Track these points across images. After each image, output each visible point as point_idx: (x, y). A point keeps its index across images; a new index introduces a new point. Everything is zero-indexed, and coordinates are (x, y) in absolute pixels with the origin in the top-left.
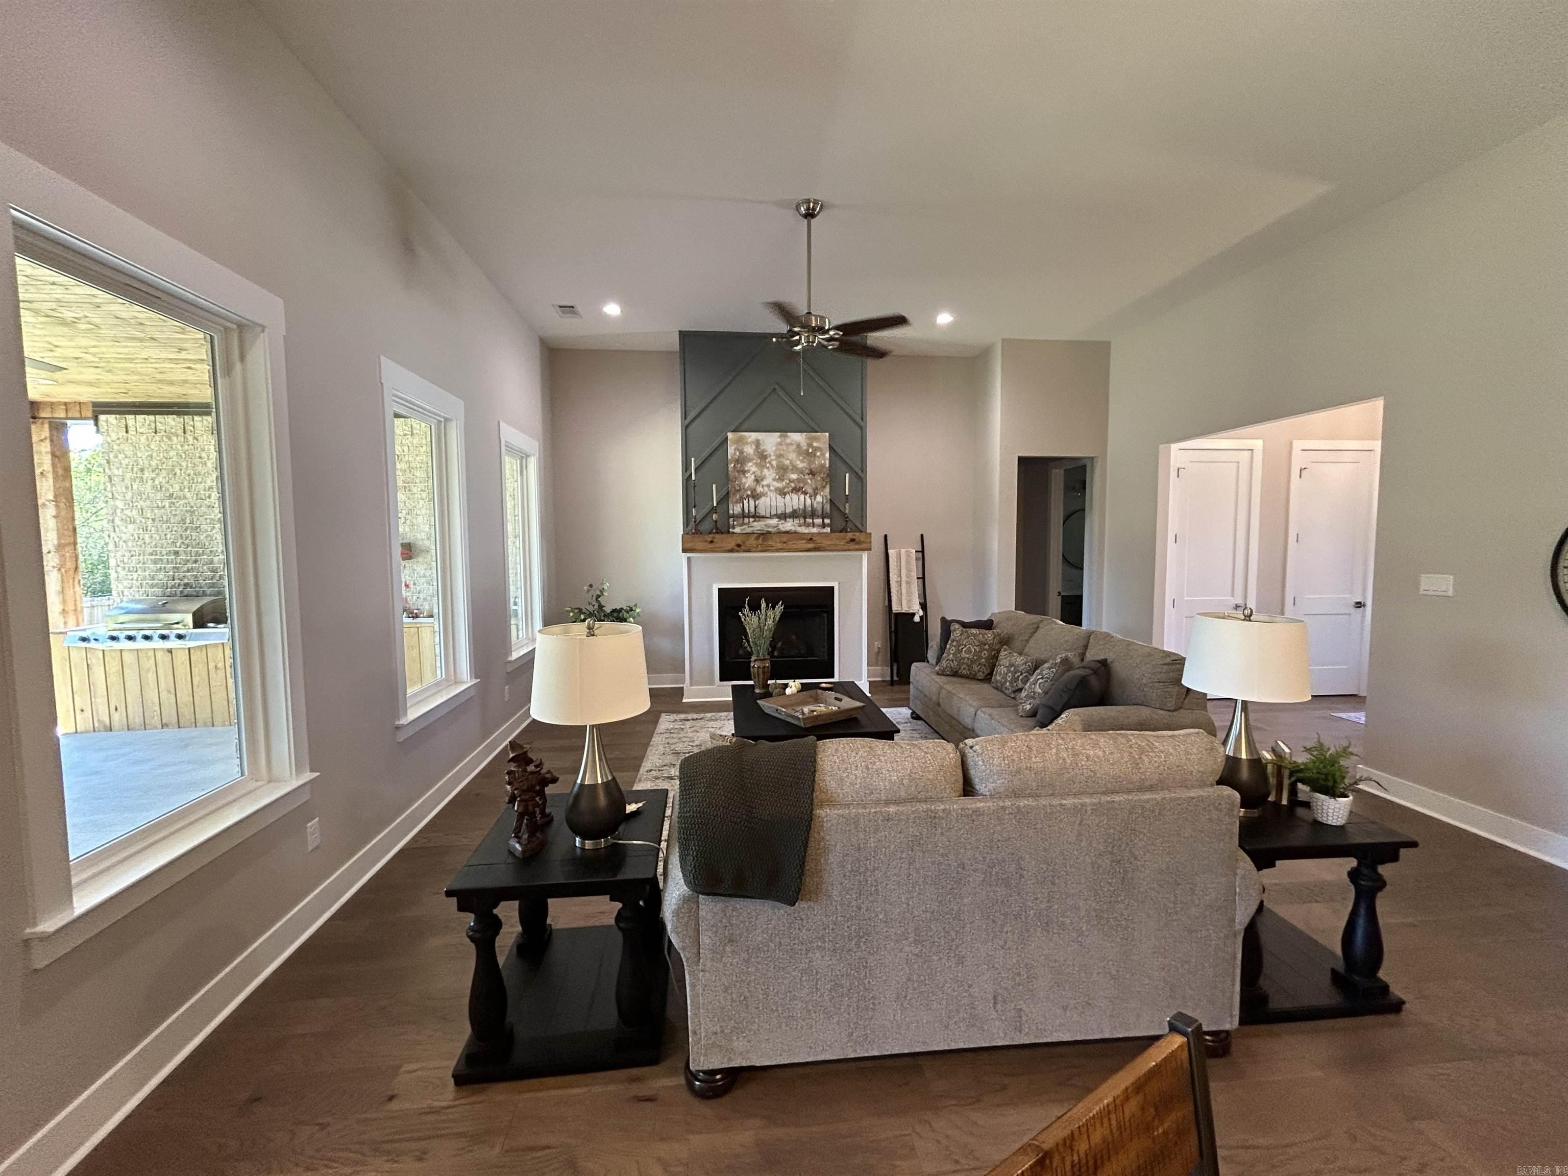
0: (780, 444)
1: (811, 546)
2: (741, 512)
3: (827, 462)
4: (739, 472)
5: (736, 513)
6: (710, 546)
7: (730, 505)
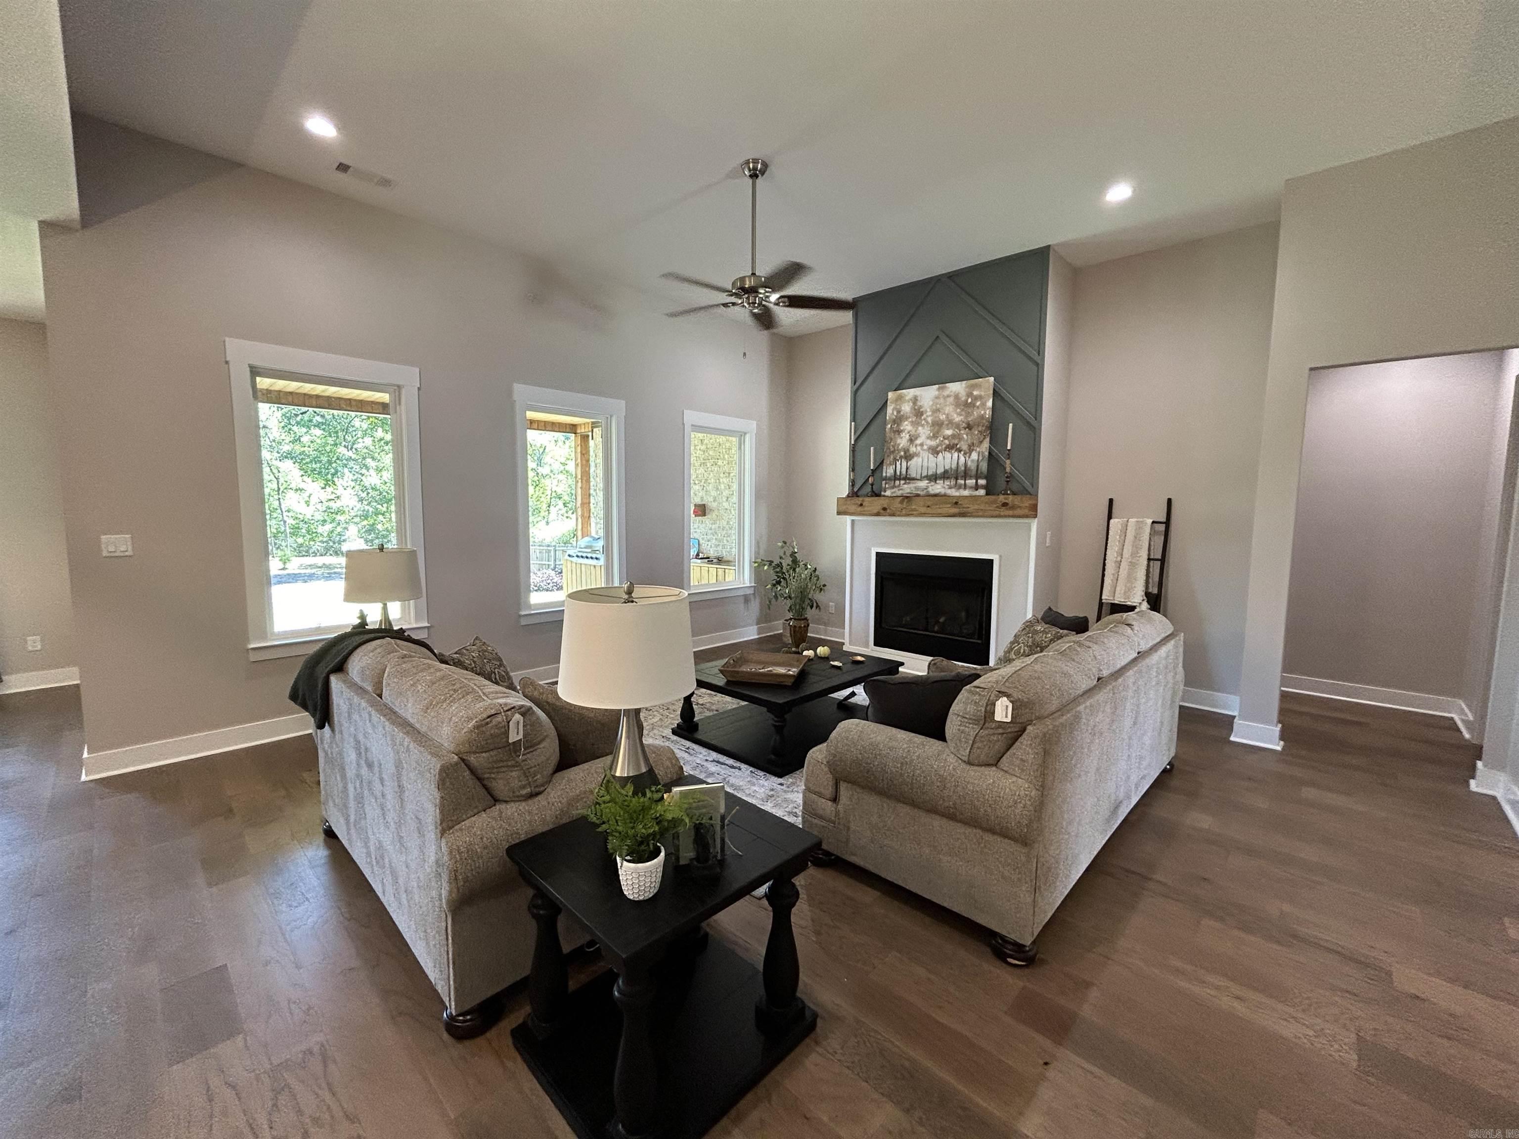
0: (937, 398)
1: (956, 510)
2: (893, 474)
3: (989, 411)
4: (895, 432)
5: (888, 475)
6: (860, 509)
7: (885, 467)
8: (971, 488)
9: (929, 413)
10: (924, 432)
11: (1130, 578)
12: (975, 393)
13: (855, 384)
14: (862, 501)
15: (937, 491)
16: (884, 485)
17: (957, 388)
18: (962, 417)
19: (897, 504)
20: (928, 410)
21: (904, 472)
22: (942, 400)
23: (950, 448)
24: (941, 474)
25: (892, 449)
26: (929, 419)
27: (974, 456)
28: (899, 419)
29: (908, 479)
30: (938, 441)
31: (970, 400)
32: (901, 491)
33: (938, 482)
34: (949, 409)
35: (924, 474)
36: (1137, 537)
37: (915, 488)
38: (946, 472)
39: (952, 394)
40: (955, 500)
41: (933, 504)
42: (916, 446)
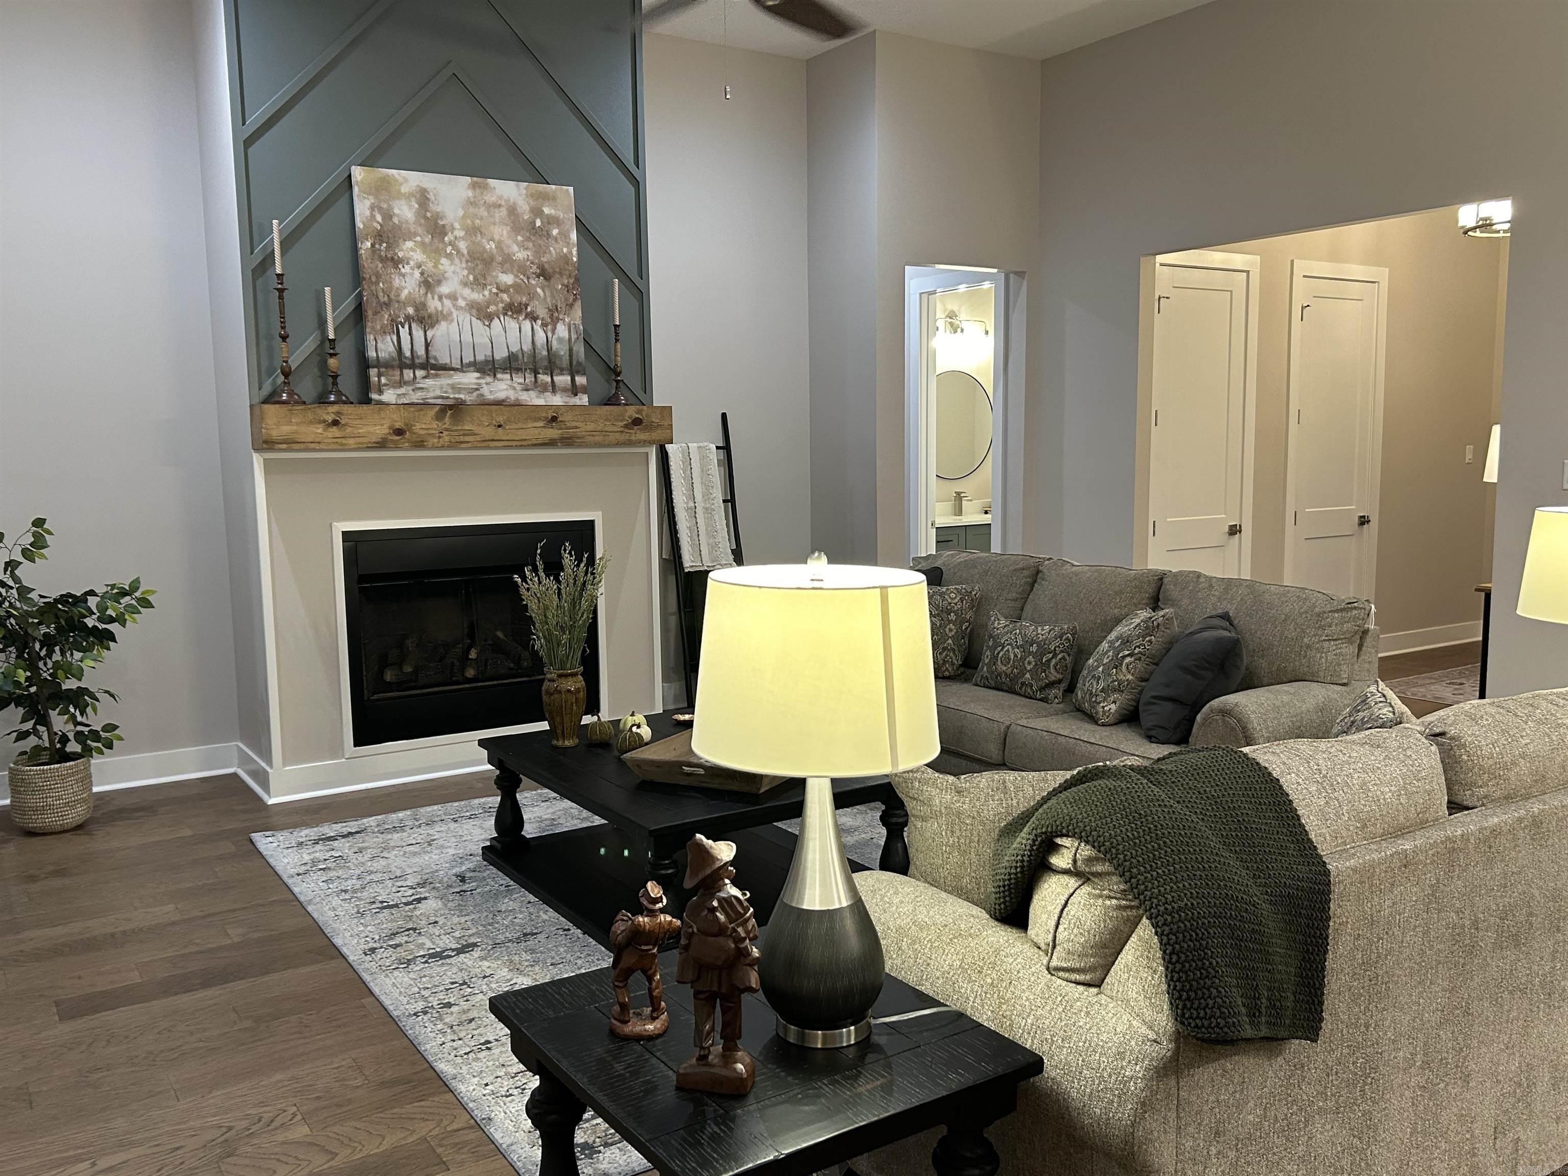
0: (472, 203)
1: (553, 433)
2: (395, 355)
3: (574, 251)
4: (384, 260)
5: (382, 355)
6: (334, 431)
7: (370, 337)
8: (564, 390)
9: (460, 233)
10: (453, 270)
12: (543, 210)
14: (338, 413)
15: (501, 395)
16: (374, 379)
17: (510, 192)
18: (529, 253)
19: (425, 424)
20: (457, 225)
21: (421, 351)
22: (483, 212)
23: (514, 310)
24: (502, 361)
25: (383, 298)
26: (462, 246)
27: (562, 331)
28: (388, 234)
29: (432, 366)
30: (487, 293)
31: (538, 223)
32: (419, 394)
33: (499, 376)
34: (501, 232)
35: (468, 358)
37: (453, 387)
38: (512, 357)
39: (503, 203)
40: (550, 414)
41: (509, 421)
42: (440, 298)
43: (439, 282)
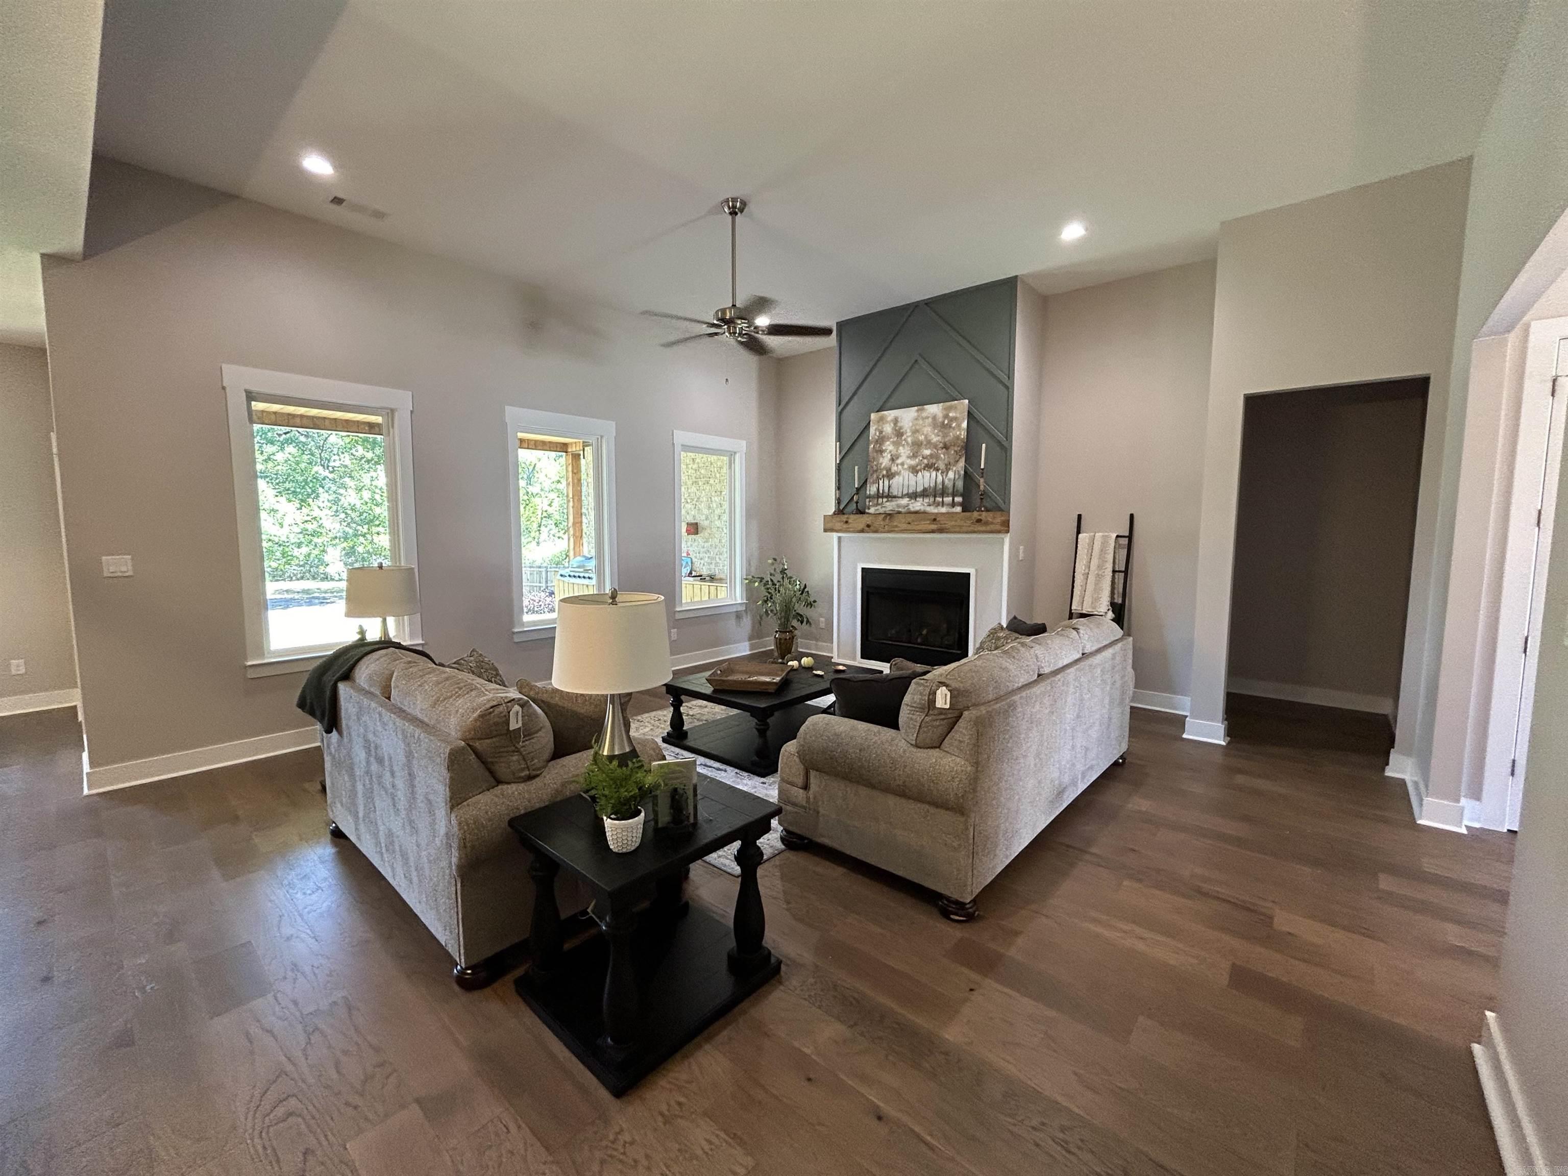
0: (916, 419)
1: (934, 527)
2: (876, 492)
3: (964, 432)
4: (877, 452)
5: (872, 493)
6: (845, 526)
7: (868, 485)
8: (948, 505)
9: (909, 434)
10: (904, 452)
11: (1098, 589)
12: (951, 415)
13: (840, 404)
14: (848, 518)
15: (917, 508)
16: (867, 503)
17: (934, 409)
18: (940, 438)
19: (879, 521)
20: (908, 431)
21: (886, 490)
22: (921, 422)
23: (929, 467)
24: (921, 492)
25: (875, 468)
26: (909, 440)
27: (951, 475)
28: (881, 440)
29: (890, 497)
30: (917, 460)
31: (946, 422)
32: (884, 509)
33: (918, 499)
34: (927, 430)
35: (905, 492)
36: (1103, 551)
37: (897, 505)
38: (925, 490)
39: (930, 415)
40: (933, 517)
41: (913, 521)
42: (897, 465)
43: (898, 458)
